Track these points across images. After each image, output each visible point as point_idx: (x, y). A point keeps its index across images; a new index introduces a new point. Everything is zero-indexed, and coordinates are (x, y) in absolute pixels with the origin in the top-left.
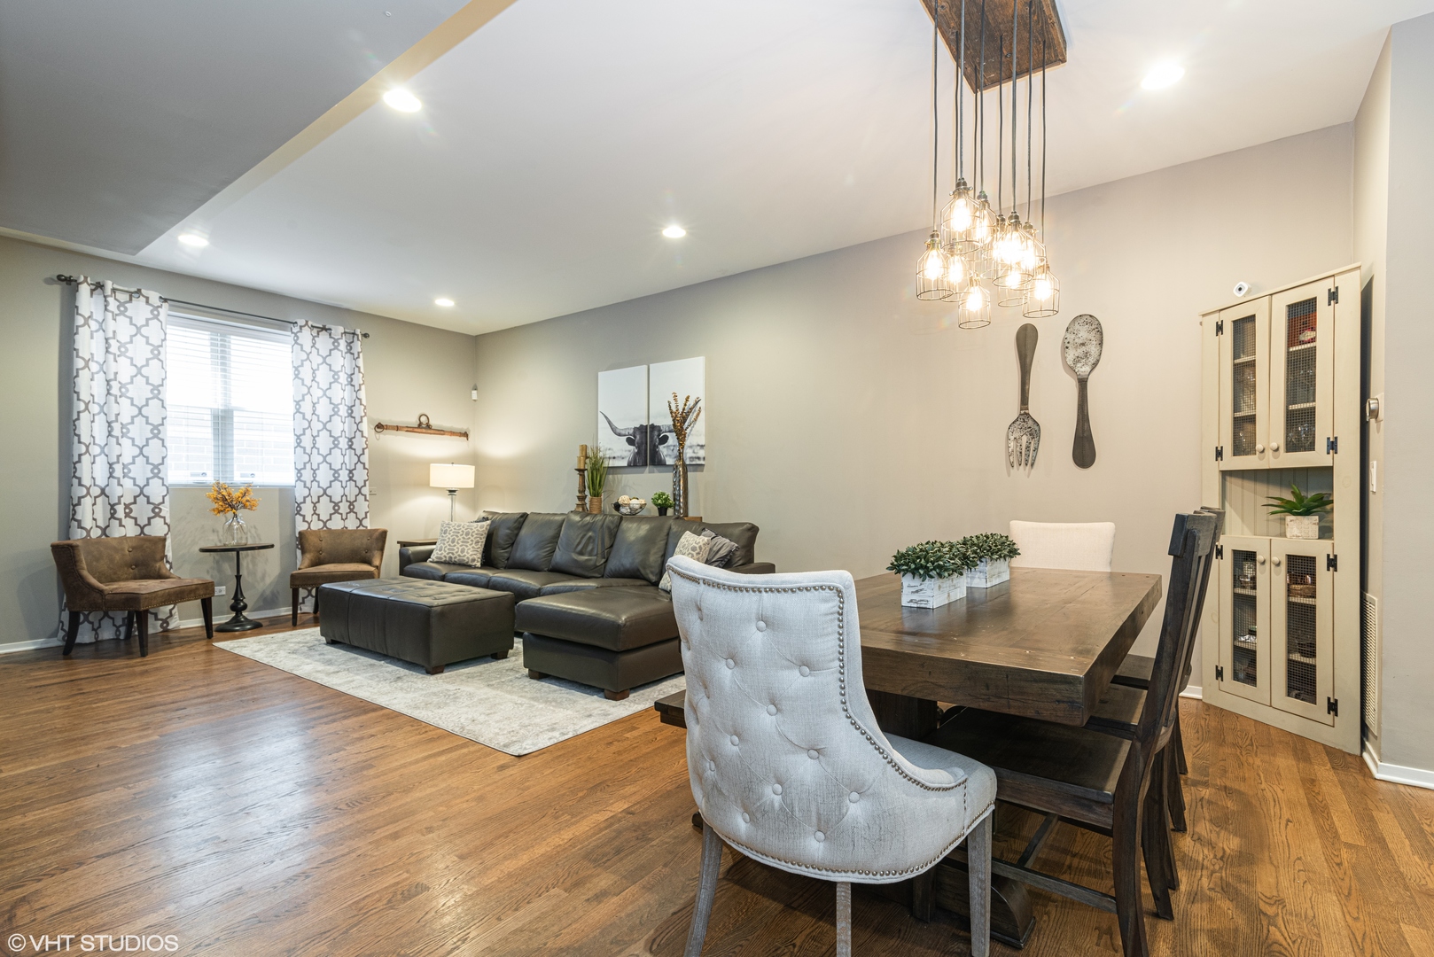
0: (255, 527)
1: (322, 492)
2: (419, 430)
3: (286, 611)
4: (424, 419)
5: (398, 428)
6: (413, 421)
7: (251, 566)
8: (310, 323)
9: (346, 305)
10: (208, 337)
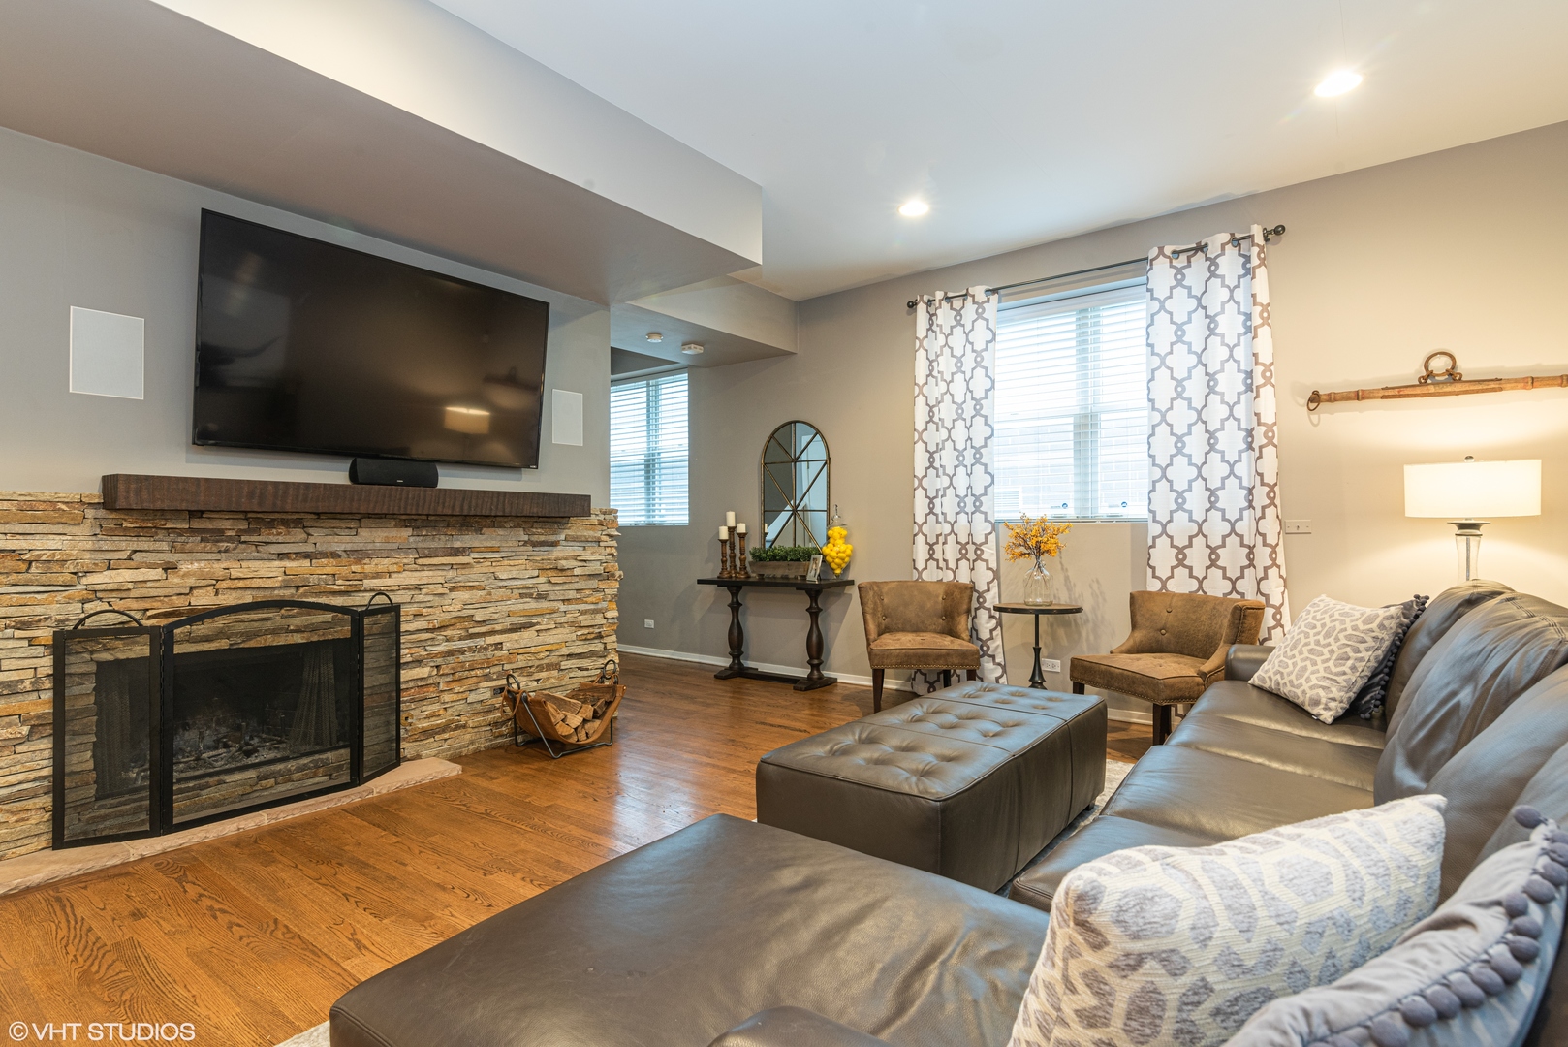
0: (1098, 582)
1: (1195, 530)
2: (1424, 390)
3: (1140, 717)
4: (1439, 365)
5: (1359, 396)
6: (1412, 371)
7: (1092, 637)
8: (1168, 250)
9: (1238, 190)
10: (1074, 319)
